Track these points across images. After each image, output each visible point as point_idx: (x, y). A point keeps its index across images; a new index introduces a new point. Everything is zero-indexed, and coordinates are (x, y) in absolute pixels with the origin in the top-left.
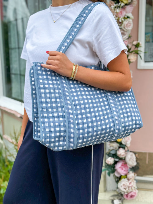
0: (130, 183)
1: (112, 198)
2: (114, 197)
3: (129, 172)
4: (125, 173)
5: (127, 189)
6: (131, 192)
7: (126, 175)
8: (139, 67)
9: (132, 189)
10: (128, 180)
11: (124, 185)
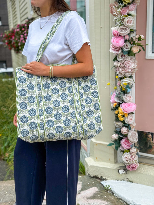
0: (131, 157)
1: (119, 168)
2: (121, 168)
3: (131, 148)
4: (128, 147)
5: (129, 161)
6: (132, 164)
7: (129, 150)
8: (146, 58)
9: (133, 161)
10: (131, 154)
11: (126, 157)
